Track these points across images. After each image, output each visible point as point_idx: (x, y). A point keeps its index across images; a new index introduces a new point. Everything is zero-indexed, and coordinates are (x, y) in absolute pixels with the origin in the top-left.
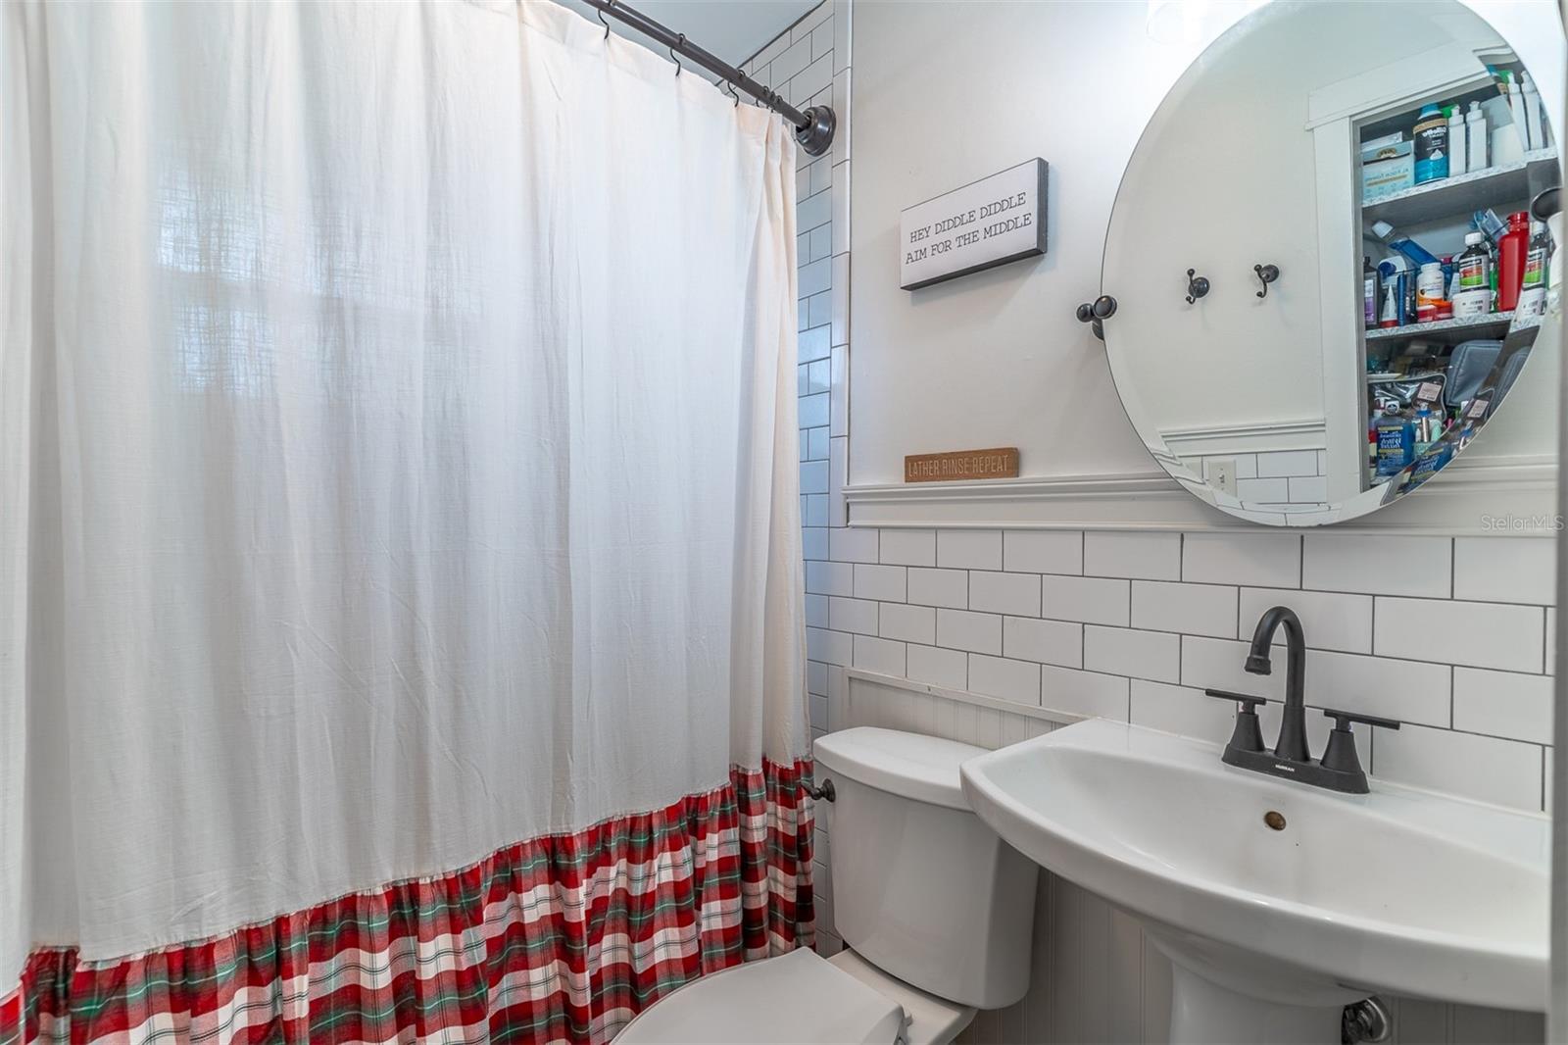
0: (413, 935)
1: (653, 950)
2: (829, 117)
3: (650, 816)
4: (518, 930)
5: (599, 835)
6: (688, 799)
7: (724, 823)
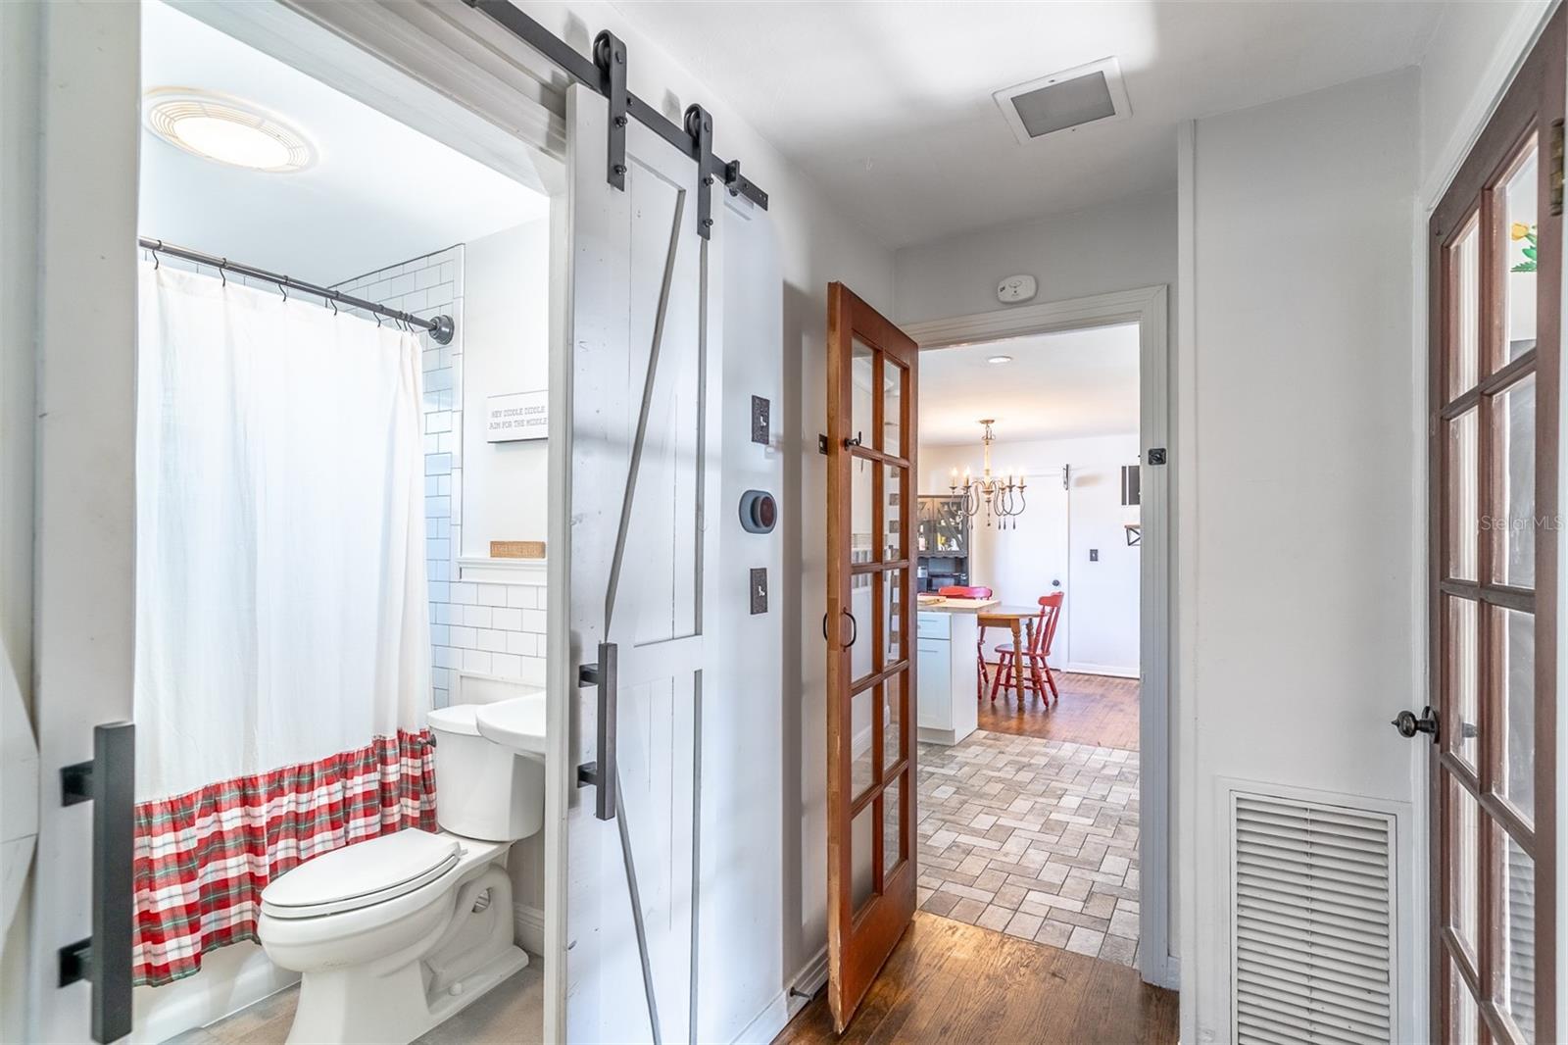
0: (148, 835)
1: (313, 846)
2: (450, 323)
3: (312, 765)
4: (220, 835)
5: (276, 778)
6: (341, 756)
7: (367, 769)
